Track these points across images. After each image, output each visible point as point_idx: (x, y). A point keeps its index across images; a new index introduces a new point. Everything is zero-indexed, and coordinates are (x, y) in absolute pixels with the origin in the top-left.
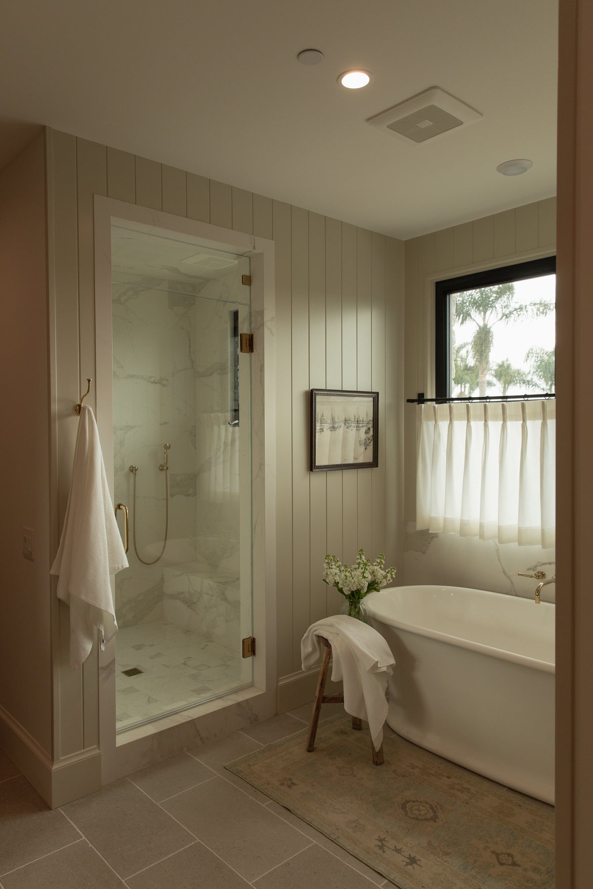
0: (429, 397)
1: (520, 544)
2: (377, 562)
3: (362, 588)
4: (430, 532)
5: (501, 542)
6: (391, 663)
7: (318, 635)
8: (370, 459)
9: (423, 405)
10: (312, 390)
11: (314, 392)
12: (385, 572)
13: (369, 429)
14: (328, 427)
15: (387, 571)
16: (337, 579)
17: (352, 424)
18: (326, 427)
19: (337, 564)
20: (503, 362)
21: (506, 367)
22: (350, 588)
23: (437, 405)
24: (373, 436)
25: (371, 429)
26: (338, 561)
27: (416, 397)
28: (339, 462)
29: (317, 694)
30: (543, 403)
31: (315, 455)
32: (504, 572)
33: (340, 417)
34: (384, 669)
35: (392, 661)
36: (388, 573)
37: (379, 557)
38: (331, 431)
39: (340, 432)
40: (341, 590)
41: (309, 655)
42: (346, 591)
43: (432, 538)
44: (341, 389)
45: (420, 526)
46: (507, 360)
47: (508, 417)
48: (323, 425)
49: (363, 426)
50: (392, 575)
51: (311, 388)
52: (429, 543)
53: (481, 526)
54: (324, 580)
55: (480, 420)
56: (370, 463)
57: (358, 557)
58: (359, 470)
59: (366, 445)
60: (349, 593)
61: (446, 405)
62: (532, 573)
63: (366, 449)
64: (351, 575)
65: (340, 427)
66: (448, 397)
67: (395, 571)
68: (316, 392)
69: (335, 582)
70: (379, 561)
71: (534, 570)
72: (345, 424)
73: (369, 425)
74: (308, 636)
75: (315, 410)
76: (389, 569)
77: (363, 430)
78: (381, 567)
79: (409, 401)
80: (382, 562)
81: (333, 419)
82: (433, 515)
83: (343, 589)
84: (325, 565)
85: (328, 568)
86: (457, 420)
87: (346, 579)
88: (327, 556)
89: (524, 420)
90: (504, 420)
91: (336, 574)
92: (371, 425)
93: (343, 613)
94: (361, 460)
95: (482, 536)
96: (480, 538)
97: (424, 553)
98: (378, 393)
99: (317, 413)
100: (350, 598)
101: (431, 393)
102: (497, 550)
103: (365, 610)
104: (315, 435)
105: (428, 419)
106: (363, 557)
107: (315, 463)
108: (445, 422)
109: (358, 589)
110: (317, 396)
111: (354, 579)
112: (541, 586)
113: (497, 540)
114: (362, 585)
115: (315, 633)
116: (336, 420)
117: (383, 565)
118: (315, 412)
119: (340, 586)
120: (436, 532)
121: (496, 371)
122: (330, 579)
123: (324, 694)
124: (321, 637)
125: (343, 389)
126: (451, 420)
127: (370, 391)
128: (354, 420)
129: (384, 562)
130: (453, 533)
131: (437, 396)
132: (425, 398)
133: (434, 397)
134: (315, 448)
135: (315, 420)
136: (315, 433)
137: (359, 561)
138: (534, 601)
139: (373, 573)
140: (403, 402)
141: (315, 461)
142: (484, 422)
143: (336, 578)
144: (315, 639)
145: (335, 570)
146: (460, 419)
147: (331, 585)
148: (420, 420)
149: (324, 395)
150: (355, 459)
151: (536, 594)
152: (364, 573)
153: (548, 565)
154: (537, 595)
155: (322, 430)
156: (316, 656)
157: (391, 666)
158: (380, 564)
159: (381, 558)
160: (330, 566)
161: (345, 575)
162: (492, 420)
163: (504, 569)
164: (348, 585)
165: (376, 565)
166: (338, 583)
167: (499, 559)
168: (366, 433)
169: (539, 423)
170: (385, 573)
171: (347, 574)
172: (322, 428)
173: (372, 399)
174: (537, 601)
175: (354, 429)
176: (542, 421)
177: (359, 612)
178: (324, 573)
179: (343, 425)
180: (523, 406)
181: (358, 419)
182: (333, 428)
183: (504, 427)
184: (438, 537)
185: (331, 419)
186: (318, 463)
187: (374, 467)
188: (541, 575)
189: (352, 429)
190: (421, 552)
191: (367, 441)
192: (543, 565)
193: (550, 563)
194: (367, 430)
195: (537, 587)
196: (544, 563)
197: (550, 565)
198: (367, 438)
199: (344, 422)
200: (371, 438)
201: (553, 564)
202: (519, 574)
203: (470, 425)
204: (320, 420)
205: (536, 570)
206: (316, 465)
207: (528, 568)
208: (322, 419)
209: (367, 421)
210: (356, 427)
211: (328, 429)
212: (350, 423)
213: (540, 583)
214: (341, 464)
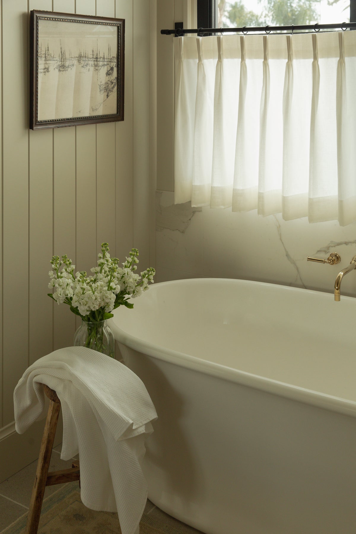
0: (189, 27)
1: (311, 220)
2: (128, 262)
3: (108, 304)
4: (193, 206)
5: (286, 217)
6: (151, 419)
8: (113, 110)
9: (183, 37)
10: (32, 12)
11: (35, 14)
12: (140, 275)
13: (112, 69)
14: (55, 66)
15: (142, 273)
16: (70, 292)
17: (89, 62)
18: (53, 65)
19: (69, 269)
20: (236, 3)
21: (240, 9)
22: (89, 307)
23: (201, 38)
24: (117, 78)
25: (115, 69)
26: (70, 263)
27: (172, 27)
28: (70, 115)
29: (38, 473)
30: (340, 35)
31: (37, 106)
32: (287, 255)
33: (72, 51)
34: (142, 430)
35: (153, 415)
36: (143, 276)
37: (131, 254)
38: (60, 71)
39: (71, 73)
40: (75, 310)
41: (25, 412)
42: (83, 311)
43: (194, 212)
44: (74, 13)
45: (179, 198)
46: (240, 2)
47: (294, 54)
48: (48, 62)
49: (104, 65)
50: (149, 279)
51: (31, 9)
52: (190, 219)
53: (261, 197)
54: (50, 295)
55: (257, 57)
56: (113, 115)
57: (100, 255)
58: (98, 124)
59: (107, 90)
60: (88, 313)
61: (213, 39)
62: (324, 256)
63: (108, 96)
64: (92, 288)
65: (73, 65)
66: (213, 28)
67: (154, 274)
68: (38, 15)
69: (67, 298)
70: (130, 260)
71: (326, 252)
72: (79, 61)
73: (112, 64)
74: (24, 383)
75: (37, 40)
76: (146, 272)
77: (103, 70)
78: (133, 270)
79: (164, 32)
80: (135, 261)
81: (62, 54)
82: (197, 183)
83: (78, 309)
84: (51, 273)
85: (56, 276)
86: (227, 58)
87: (83, 294)
88: (54, 260)
89: (315, 58)
90: (290, 58)
91: (67, 285)
92: (114, 64)
93: (78, 344)
94: (100, 112)
95: (261, 210)
96: (259, 213)
97: (183, 232)
98: (123, 21)
99: (39, 46)
100: (89, 320)
101: (191, 23)
102: (279, 227)
103: (110, 334)
104: (37, 77)
105: (189, 57)
106: (108, 255)
107: (37, 117)
108: (211, 60)
109: (101, 307)
110: (40, 21)
111: (96, 293)
112: (341, 277)
113: (280, 215)
114: (107, 301)
115: (35, 379)
116: (67, 56)
117: (137, 265)
118: (37, 44)
119: (74, 304)
120: (199, 205)
121: (229, 13)
122: (59, 294)
123: (50, 471)
124: (44, 385)
125: (77, 13)
126: (220, 58)
127: (113, 17)
128: (91, 56)
129: (137, 261)
130: (223, 207)
131: (199, 25)
132: (184, 28)
133: (196, 27)
134: (37, 95)
135: (37, 55)
136: (37, 73)
137: (102, 261)
139: (122, 279)
140: (155, 34)
141: (37, 113)
142: (263, 60)
143: (67, 292)
144: (35, 387)
145: (66, 279)
146: (232, 56)
147: (61, 300)
148: (180, 58)
149: (50, 19)
150: (93, 110)
151: (335, 287)
152: (110, 282)
153: (344, 245)
154: (337, 289)
155: (47, 70)
156: (38, 410)
157: (153, 422)
158: (133, 263)
159: (134, 255)
160: (59, 274)
161: (82, 288)
162: (273, 58)
163: (287, 252)
164: (87, 302)
165: (126, 267)
166: (71, 298)
167: (281, 239)
168: (108, 74)
169: (334, 61)
170: (140, 278)
171: (85, 286)
172: (47, 66)
173: (116, 28)
174: (337, 296)
175: (92, 69)
176: (338, 59)
177: (101, 339)
178: (50, 285)
179: (75, 62)
180: (314, 38)
181: (97, 55)
182: (62, 67)
183: (289, 66)
184: (201, 211)
185: (59, 55)
186: (41, 117)
187: (119, 121)
188: (336, 259)
189: (89, 69)
190: (179, 231)
191: (110, 85)
192: (338, 245)
193: (346, 243)
194: (109, 70)
195: (337, 277)
196: (339, 243)
197: (347, 245)
198: (109, 81)
199: (77, 59)
200: (115, 81)
201: (351, 244)
202: (309, 259)
203: (245, 64)
204: (45, 55)
205: (328, 253)
206: (37, 120)
207: (319, 249)
208: (47, 54)
209: (110, 58)
210: (93, 66)
211: (55, 69)
212: (86, 61)
213: (340, 273)
214: (73, 117)
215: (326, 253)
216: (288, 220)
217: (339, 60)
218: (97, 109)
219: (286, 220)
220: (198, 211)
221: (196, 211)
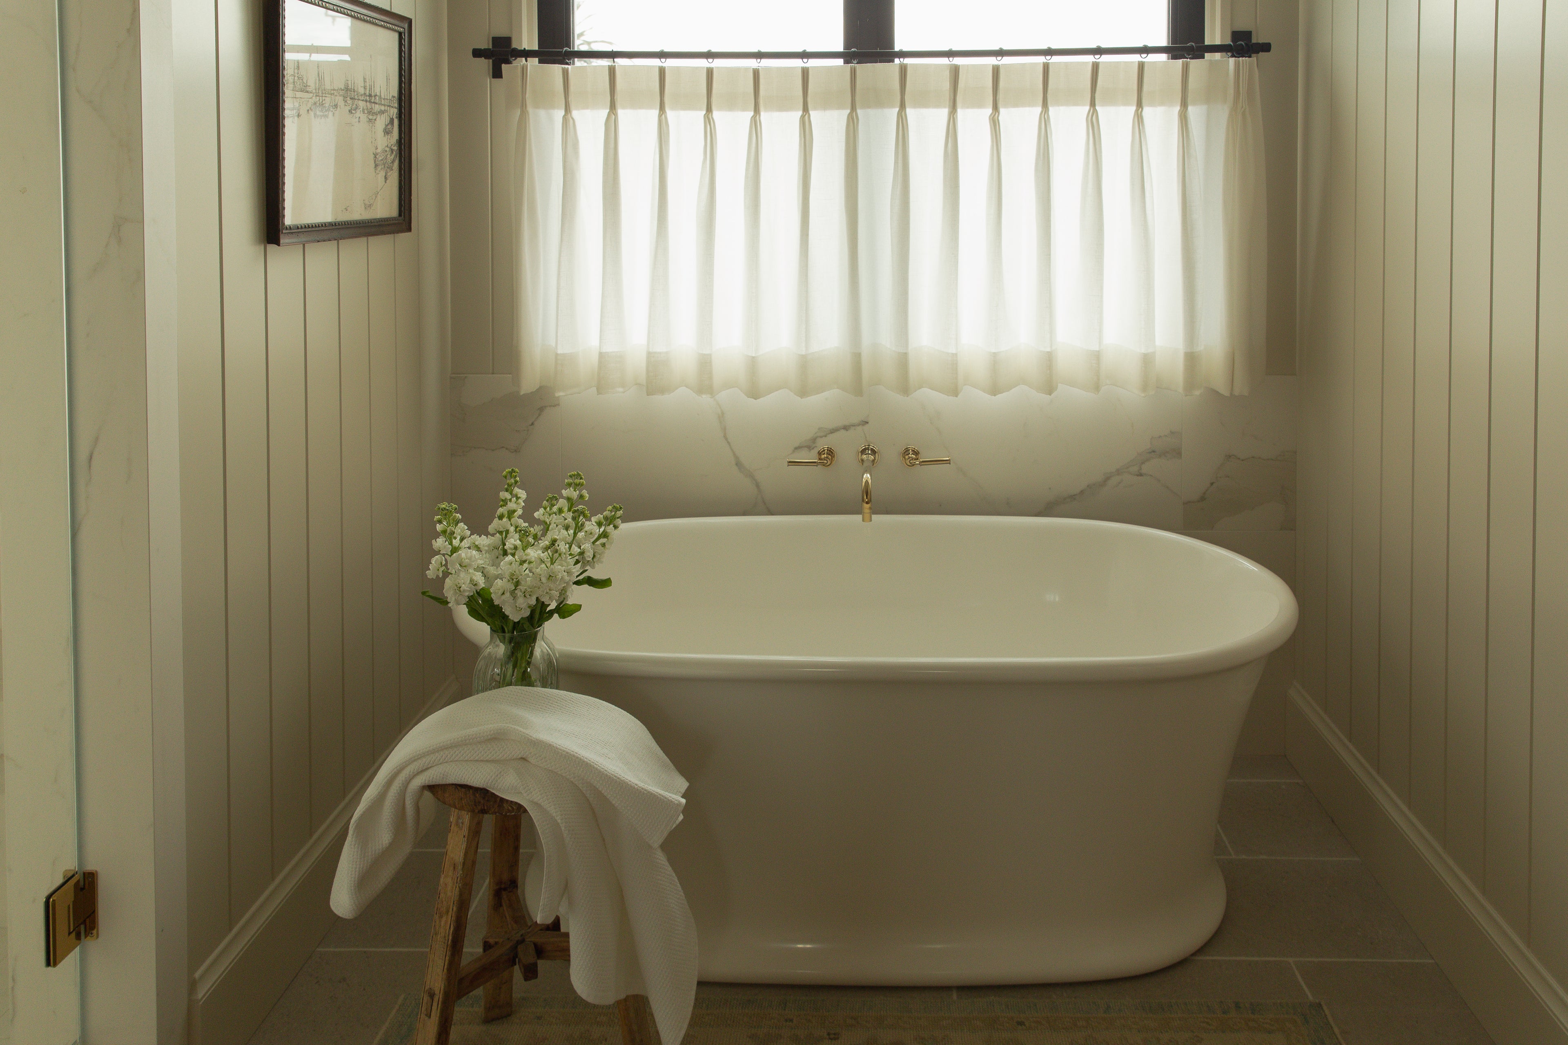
0: (522, 47)
7: (427, 783)
8: (393, 208)
13: (392, 121)
14: (309, 105)
17: (359, 102)
18: (306, 102)
23: (569, 68)
24: (400, 143)
25: (396, 122)
27: (487, 45)
28: (329, 216)
31: (284, 193)
32: (738, 464)
33: (334, 74)
38: (316, 116)
39: (333, 123)
43: (541, 409)
45: (529, 383)
49: (382, 112)
52: (532, 424)
56: (393, 219)
58: (370, 238)
59: (385, 165)
62: (812, 457)
63: (386, 178)
65: (336, 106)
71: (810, 448)
72: (345, 99)
73: (391, 110)
75: (283, 44)
77: (380, 123)
79: (479, 54)
81: (319, 80)
82: (563, 349)
86: (624, 108)
89: (805, 110)
92: (394, 112)
94: (377, 211)
97: (516, 451)
98: (410, 21)
101: (527, 37)
104: (282, 126)
107: (283, 217)
112: (870, 482)
115: (417, 784)
118: (283, 53)
126: (613, 107)
127: (393, 11)
128: (362, 91)
131: (541, 42)
132: (514, 48)
133: (535, 47)
134: (284, 169)
135: (283, 78)
136: (282, 118)
138: (860, 517)
140: (463, 56)
141: (284, 209)
148: (522, 106)
150: (368, 206)
151: (862, 500)
153: (843, 431)
154: (867, 503)
155: (296, 111)
163: (737, 458)
167: (725, 437)
168: (387, 132)
173: (398, 36)
174: (867, 516)
175: (364, 117)
179: (339, 100)
181: (370, 89)
182: (320, 109)
183: (755, 124)
184: (560, 406)
185: (316, 80)
186: (289, 219)
187: (402, 231)
188: (828, 457)
189: (359, 117)
190: (507, 449)
191: (389, 156)
192: (831, 433)
193: (846, 428)
194: (387, 125)
195: (863, 484)
196: (833, 429)
197: (847, 430)
198: (387, 146)
199: (342, 92)
200: (395, 148)
201: (854, 427)
202: (790, 462)
203: (666, 118)
204: (293, 77)
205: (813, 449)
206: (284, 224)
207: (797, 445)
208: (297, 75)
209: (388, 98)
210: (366, 112)
211: (308, 110)
212: (355, 99)
213: (865, 476)
214: (337, 220)
215: (810, 450)
216: (759, 398)
217: (849, 113)
218: (371, 205)
219: (756, 399)
220: (550, 406)
221: (545, 407)
